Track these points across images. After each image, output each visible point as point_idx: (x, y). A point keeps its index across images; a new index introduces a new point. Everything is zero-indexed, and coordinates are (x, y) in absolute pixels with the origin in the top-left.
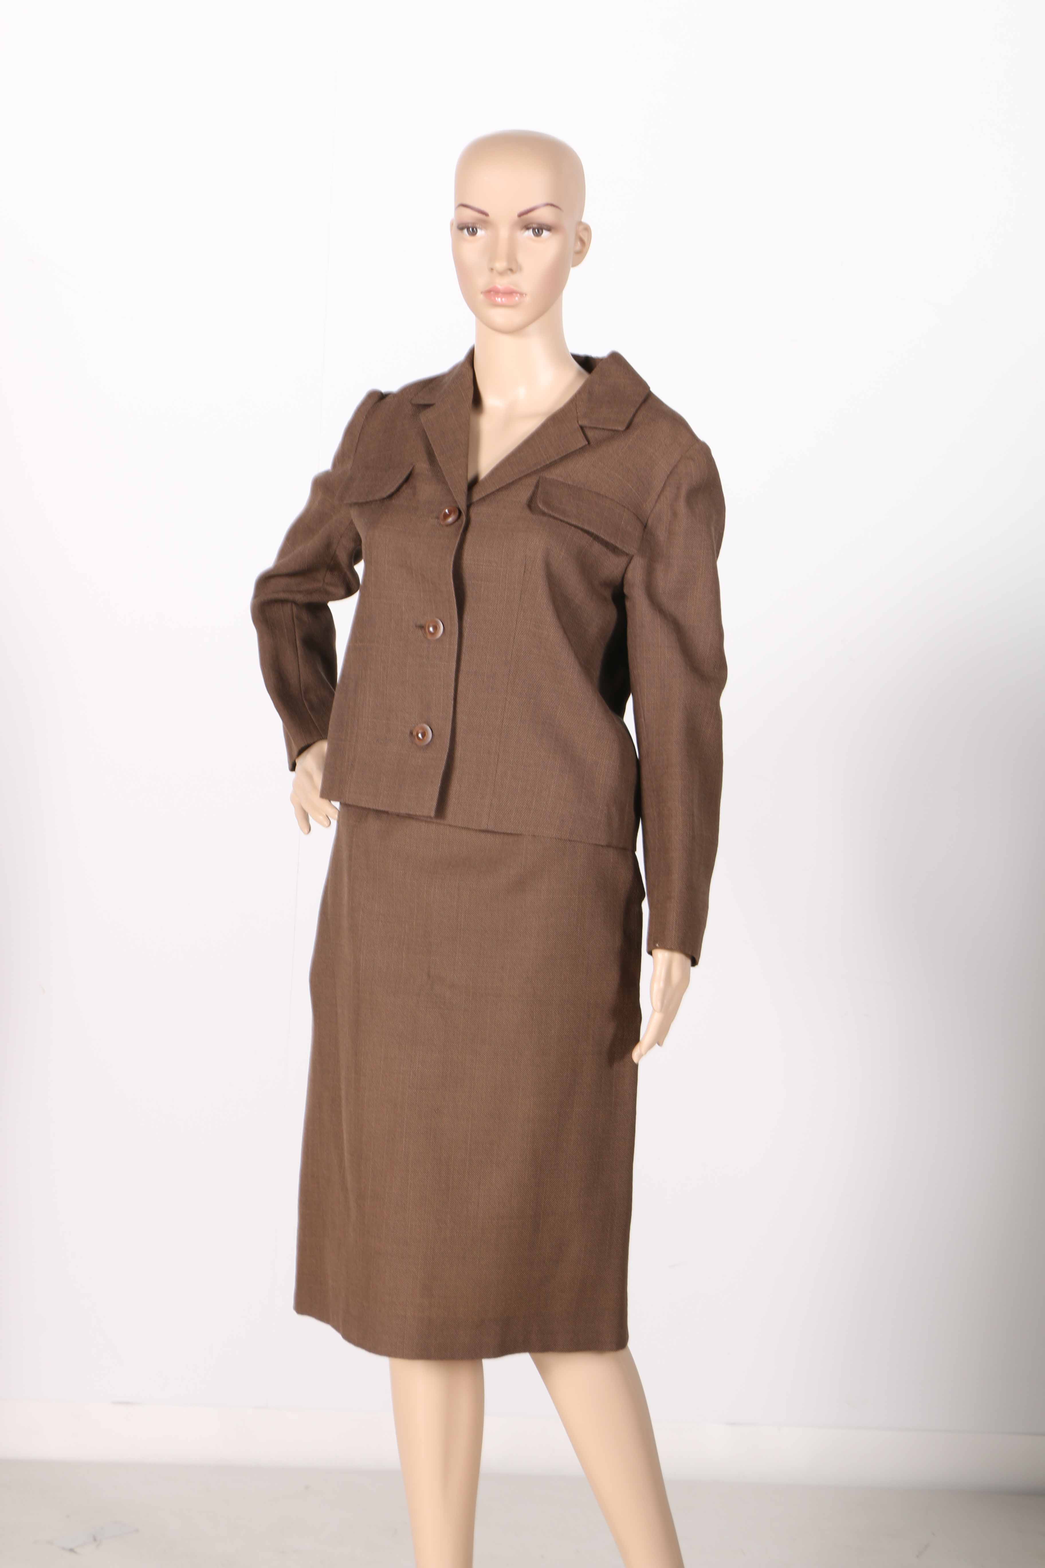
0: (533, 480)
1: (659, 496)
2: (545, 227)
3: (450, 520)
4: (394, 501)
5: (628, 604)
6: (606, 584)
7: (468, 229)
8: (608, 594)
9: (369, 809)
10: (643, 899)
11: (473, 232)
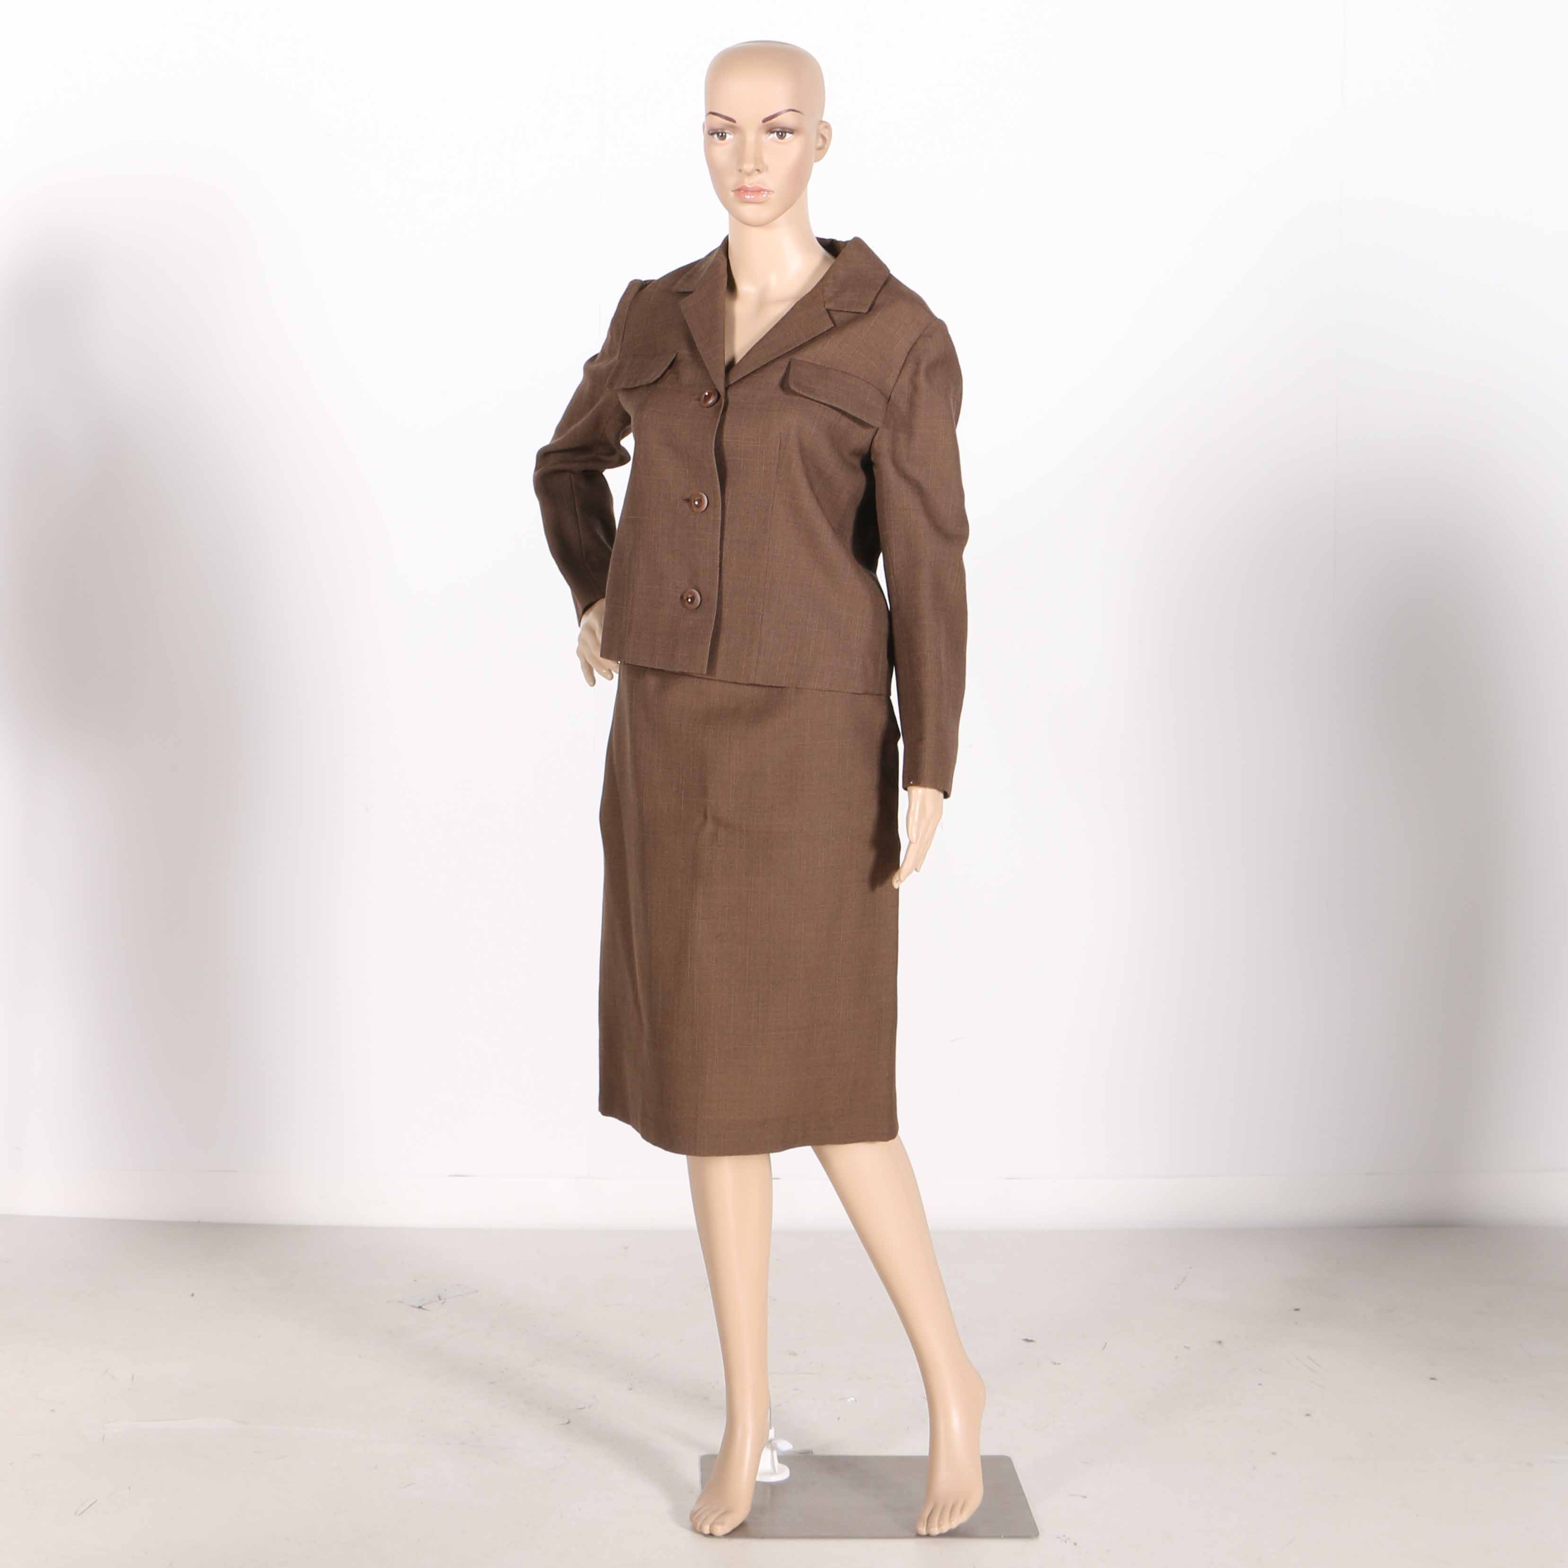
0: (784, 363)
1: (900, 372)
2: (788, 131)
3: (710, 401)
4: (659, 385)
5: (875, 471)
6: (855, 453)
7: (718, 134)
8: (857, 462)
9: (647, 668)
10: (898, 740)
11: (723, 137)
